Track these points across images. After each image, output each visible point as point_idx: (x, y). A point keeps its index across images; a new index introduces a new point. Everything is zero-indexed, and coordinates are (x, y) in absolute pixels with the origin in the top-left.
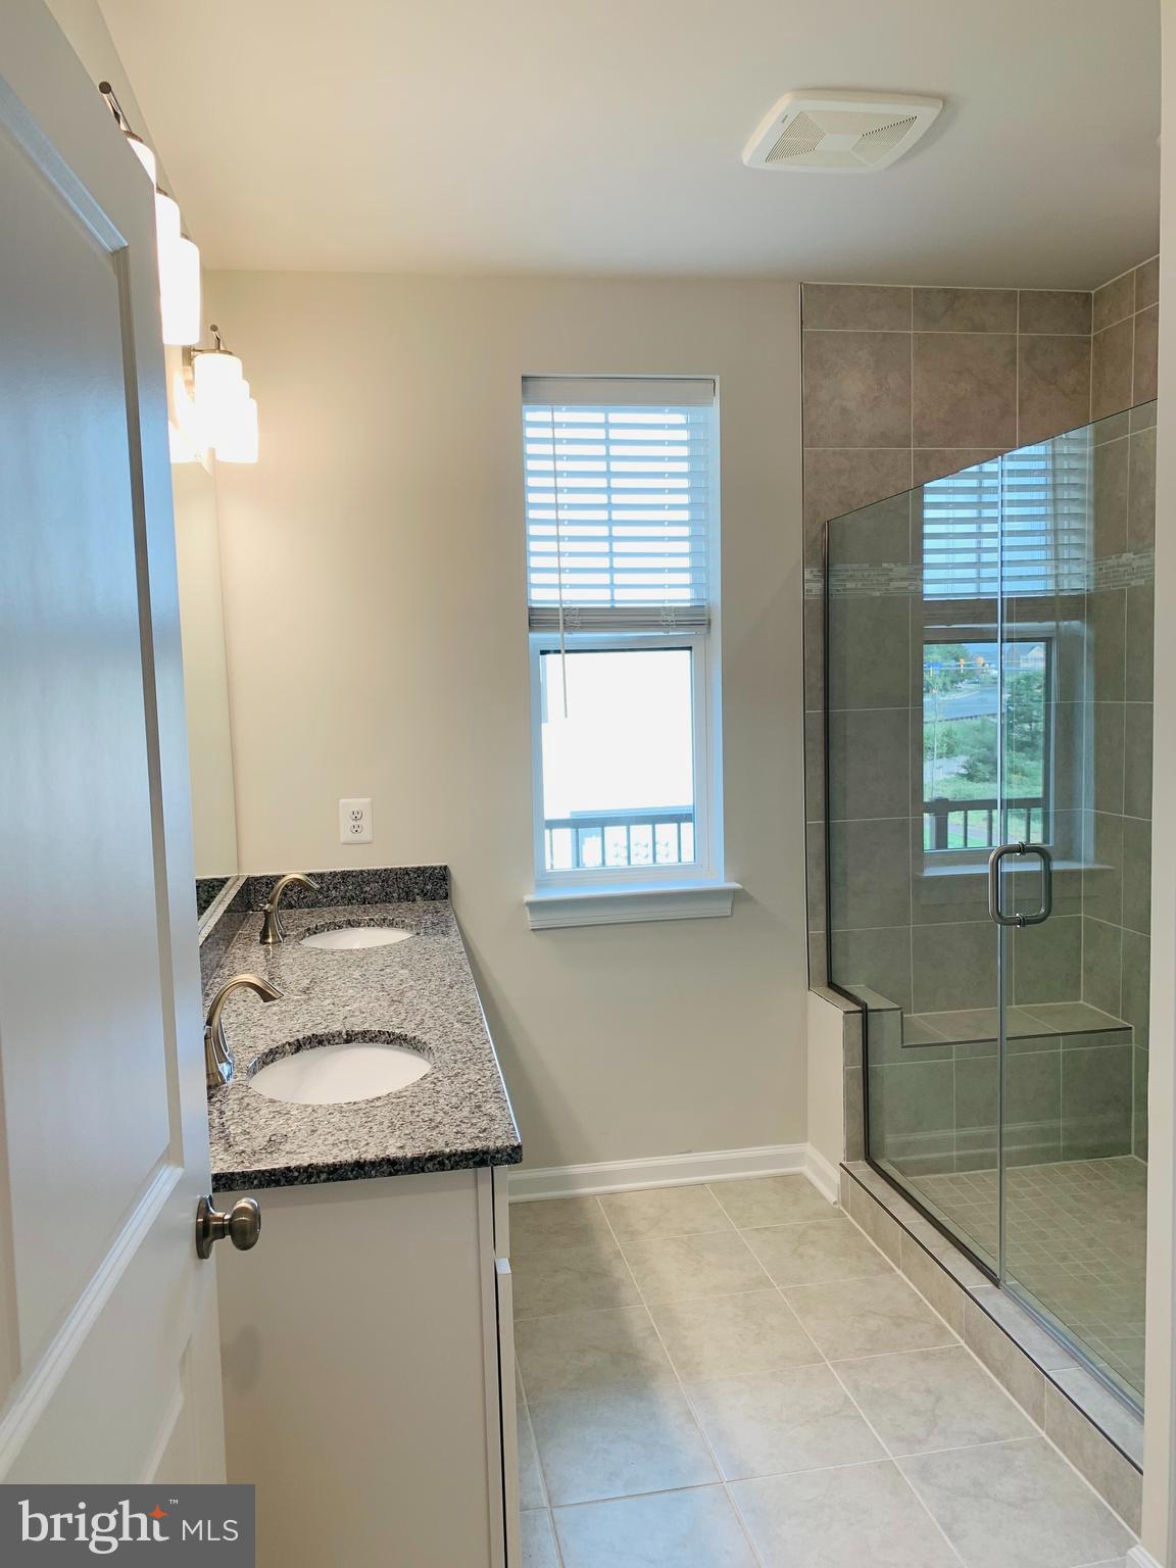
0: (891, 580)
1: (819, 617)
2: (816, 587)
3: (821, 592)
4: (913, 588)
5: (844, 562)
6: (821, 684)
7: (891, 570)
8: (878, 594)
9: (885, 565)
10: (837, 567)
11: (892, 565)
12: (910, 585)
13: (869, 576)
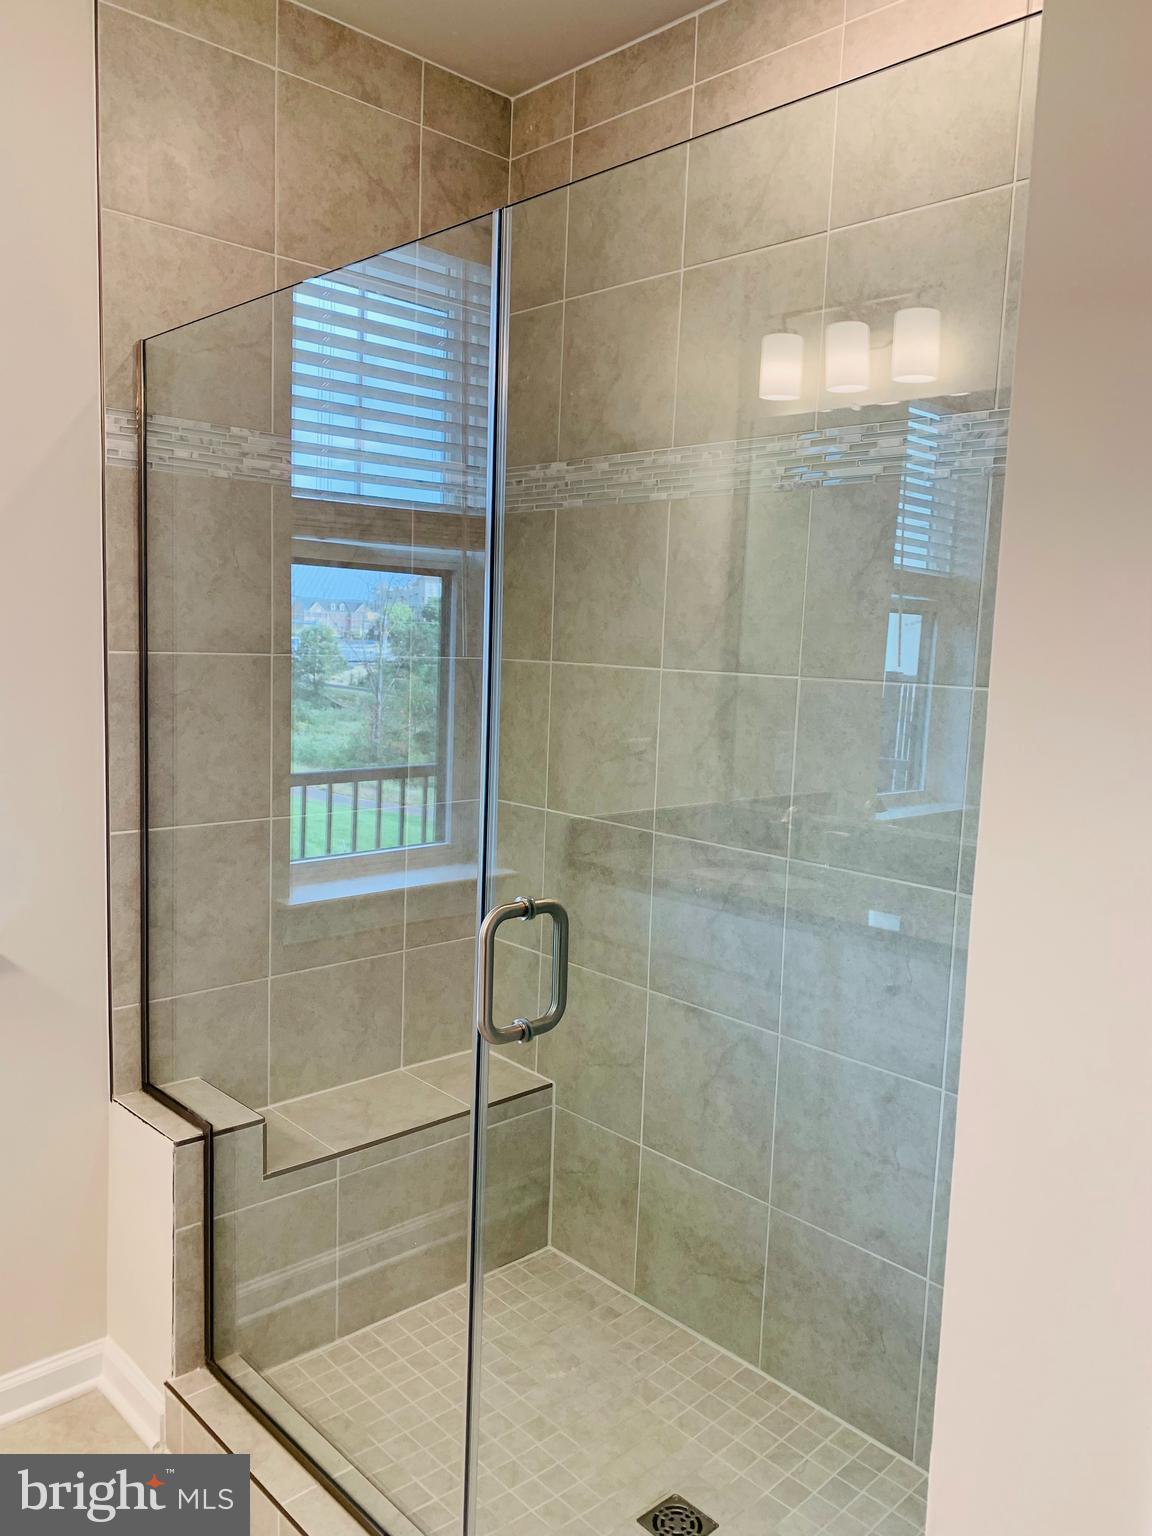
0: (245, 454)
1: (128, 497)
2: (127, 448)
3: (133, 457)
4: (277, 472)
5: (170, 415)
6: (134, 608)
7: (245, 439)
8: (223, 474)
9: (235, 430)
10: (158, 420)
11: (246, 432)
12: (273, 467)
13: (211, 442)
